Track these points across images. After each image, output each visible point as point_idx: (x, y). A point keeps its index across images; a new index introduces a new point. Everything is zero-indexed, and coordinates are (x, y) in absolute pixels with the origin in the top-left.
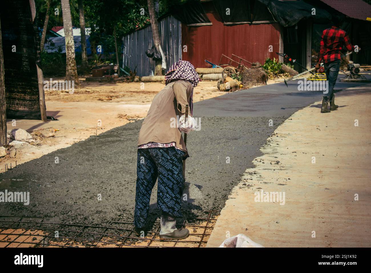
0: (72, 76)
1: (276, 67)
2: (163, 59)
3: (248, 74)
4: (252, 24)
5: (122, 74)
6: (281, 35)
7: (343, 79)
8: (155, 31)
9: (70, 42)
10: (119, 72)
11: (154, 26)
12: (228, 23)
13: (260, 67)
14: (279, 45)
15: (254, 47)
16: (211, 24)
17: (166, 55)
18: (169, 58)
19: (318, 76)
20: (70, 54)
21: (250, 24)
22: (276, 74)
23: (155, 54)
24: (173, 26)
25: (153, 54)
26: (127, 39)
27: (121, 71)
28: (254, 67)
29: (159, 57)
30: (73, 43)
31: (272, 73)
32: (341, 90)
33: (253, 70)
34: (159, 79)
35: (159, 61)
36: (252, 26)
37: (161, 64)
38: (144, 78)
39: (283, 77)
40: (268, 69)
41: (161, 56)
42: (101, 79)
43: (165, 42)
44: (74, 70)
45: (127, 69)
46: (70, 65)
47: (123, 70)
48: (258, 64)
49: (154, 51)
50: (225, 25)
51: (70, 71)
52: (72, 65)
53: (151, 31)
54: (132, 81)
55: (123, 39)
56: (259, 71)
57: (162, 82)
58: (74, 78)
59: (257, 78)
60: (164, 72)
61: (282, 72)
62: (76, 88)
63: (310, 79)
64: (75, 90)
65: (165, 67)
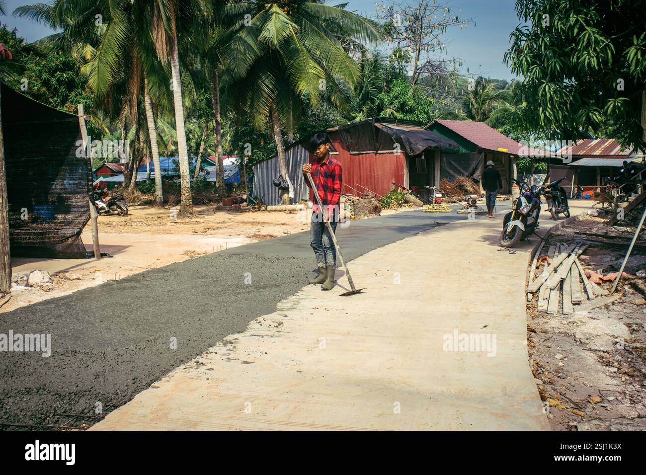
0: (186, 205)
1: (400, 197)
2: (290, 188)
3: (360, 205)
4: (377, 153)
5: (251, 202)
6: (406, 163)
7: (460, 210)
8: (282, 161)
9: (185, 171)
10: (248, 201)
11: (281, 156)
12: (354, 153)
13: (373, 198)
14: (404, 174)
15: (380, 176)
16: (338, 153)
17: (293, 184)
18: (297, 187)
19: (435, 207)
20: (185, 184)
21: (376, 154)
22: (400, 204)
23: (282, 183)
24: (301, 155)
25: (280, 183)
26: (257, 168)
27: (250, 200)
28: (367, 197)
29: (286, 186)
30: (188, 172)
31: (396, 203)
32: (448, 223)
33: (365, 200)
34: (284, 209)
35: (286, 190)
36: (378, 156)
37: (289, 193)
38: (269, 207)
39: (407, 207)
40: (391, 199)
41: (288, 186)
42: (229, 207)
43: (293, 171)
44: (188, 200)
45: (256, 198)
46: (184, 194)
47: (252, 199)
48: (371, 195)
49: (281, 180)
50: (350, 154)
51: (184, 201)
52: (187, 194)
53: (278, 161)
54: (258, 210)
55: (253, 168)
56: (371, 202)
57: (286, 212)
58: (188, 208)
59: (369, 209)
60: (292, 201)
61: (406, 202)
62: (189, 217)
63: (427, 210)
64: (188, 219)
65: (293, 196)
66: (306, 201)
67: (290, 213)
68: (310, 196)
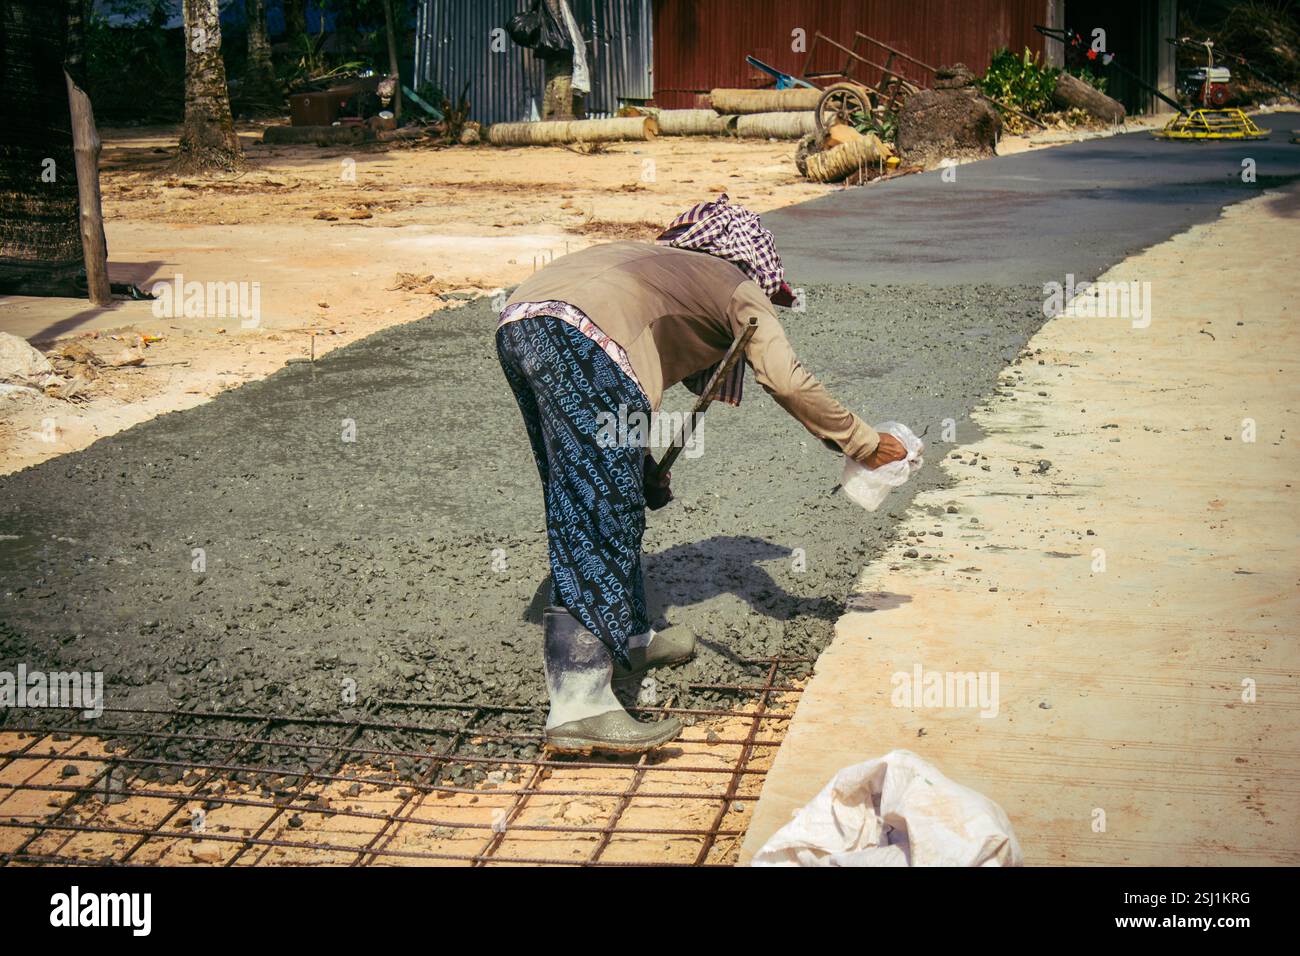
0: (211, 120)
1: (1033, 83)
2: (577, 51)
3: (921, 113)
5: (411, 111)
10: (398, 107)
13: (971, 84)
17: (587, 35)
18: (602, 49)
19: (1204, 119)
22: (1033, 114)
23: (545, 31)
25: (536, 34)
27: (407, 103)
28: (947, 83)
29: (562, 45)
31: (1016, 108)
33: (941, 96)
34: (561, 135)
35: (560, 60)
37: (571, 73)
38: (499, 130)
39: (1061, 123)
40: (1000, 93)
41: (569, 42)
42: (325, 132)
44: (217, 97)
45: (431, 94)
46: (199, 75)
47: (415, 98)
48: (960, 71)
49: (541, 19)
51: (200, 100)
52: (211, 76)
54: (453, 143)
56: (965, 100)
57: (575, 147)
58: (216, 130)
59: (959, 128)
60: (582, 107)
61: (1059, 103)
62: (226, 169)
63: (1173, 134)
64: (221, 176)
65: (585, 87)
66: (641, 102)
67: (595, 151)
68: (657, 85)
